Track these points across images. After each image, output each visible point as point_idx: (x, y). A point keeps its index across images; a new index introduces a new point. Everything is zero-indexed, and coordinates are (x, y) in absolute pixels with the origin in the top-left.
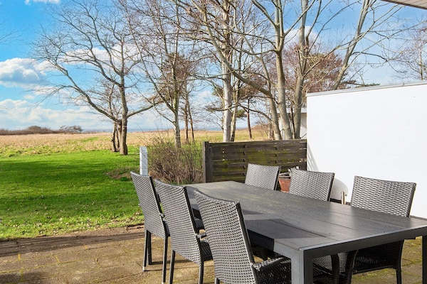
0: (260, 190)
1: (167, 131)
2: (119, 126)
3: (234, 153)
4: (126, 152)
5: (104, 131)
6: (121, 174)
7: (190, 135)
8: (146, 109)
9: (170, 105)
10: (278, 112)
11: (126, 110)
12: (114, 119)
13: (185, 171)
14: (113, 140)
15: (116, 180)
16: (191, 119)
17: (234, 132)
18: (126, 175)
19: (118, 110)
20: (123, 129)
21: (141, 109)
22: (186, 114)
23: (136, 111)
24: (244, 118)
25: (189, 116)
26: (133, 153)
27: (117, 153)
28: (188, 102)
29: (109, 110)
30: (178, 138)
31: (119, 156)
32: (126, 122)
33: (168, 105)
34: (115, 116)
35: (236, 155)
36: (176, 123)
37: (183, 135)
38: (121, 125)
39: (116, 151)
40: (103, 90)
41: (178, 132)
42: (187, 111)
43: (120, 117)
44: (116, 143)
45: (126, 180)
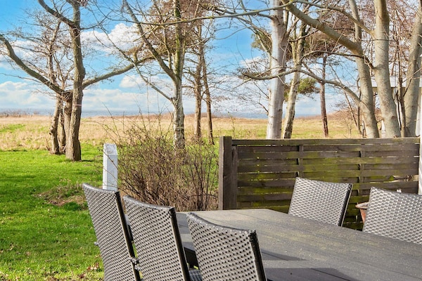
0: (312, 225)
1: (159, 117)
2: (65, 104)
3: (278, 160)
4: (77, 156)
5: (37, 113)
6: (67, 196)
7: (205, 126)
8: (120, 72)
9: (167, 63)
10: (374, 84)
11: (82, 72)
12: (56, 89)
13: (189, 194)
14: (54, 132)
15: (56, 208)
16: (208, 94)
17: (290, 123)
18: (76, 199)
19: (65, 73)
20: (74, 109)
21: (110, 71)
22: (199, 83)
23: (100, 75)
24: (313, 94)
25: (204, 88)
26: (91, 158)
27: (61, 157)
28: (203, 61)
29: (48, 72)
30: (181, 131)
31: (64, 163)
32: (81, 95)
33: (163, 65)
34: (60, 84)
35: (282, 164)
36: (177, 100)
37: (190, 125)
38: (70, 101)
39: (58, 153)
40: (38, 32)
41: (180, 119)
42: (201, 78)
43: (70, 86)
44: (60, 136)
45: (75, 207)
